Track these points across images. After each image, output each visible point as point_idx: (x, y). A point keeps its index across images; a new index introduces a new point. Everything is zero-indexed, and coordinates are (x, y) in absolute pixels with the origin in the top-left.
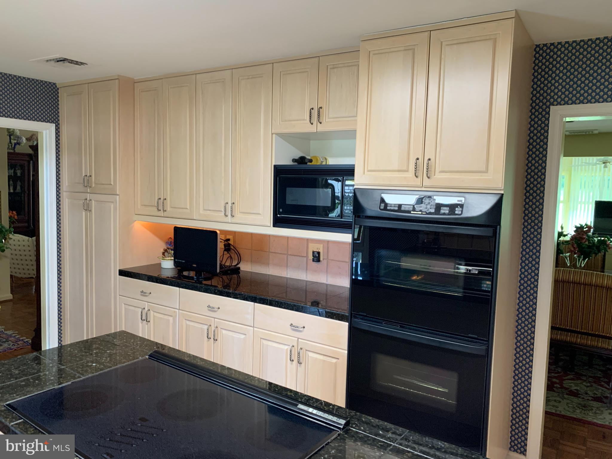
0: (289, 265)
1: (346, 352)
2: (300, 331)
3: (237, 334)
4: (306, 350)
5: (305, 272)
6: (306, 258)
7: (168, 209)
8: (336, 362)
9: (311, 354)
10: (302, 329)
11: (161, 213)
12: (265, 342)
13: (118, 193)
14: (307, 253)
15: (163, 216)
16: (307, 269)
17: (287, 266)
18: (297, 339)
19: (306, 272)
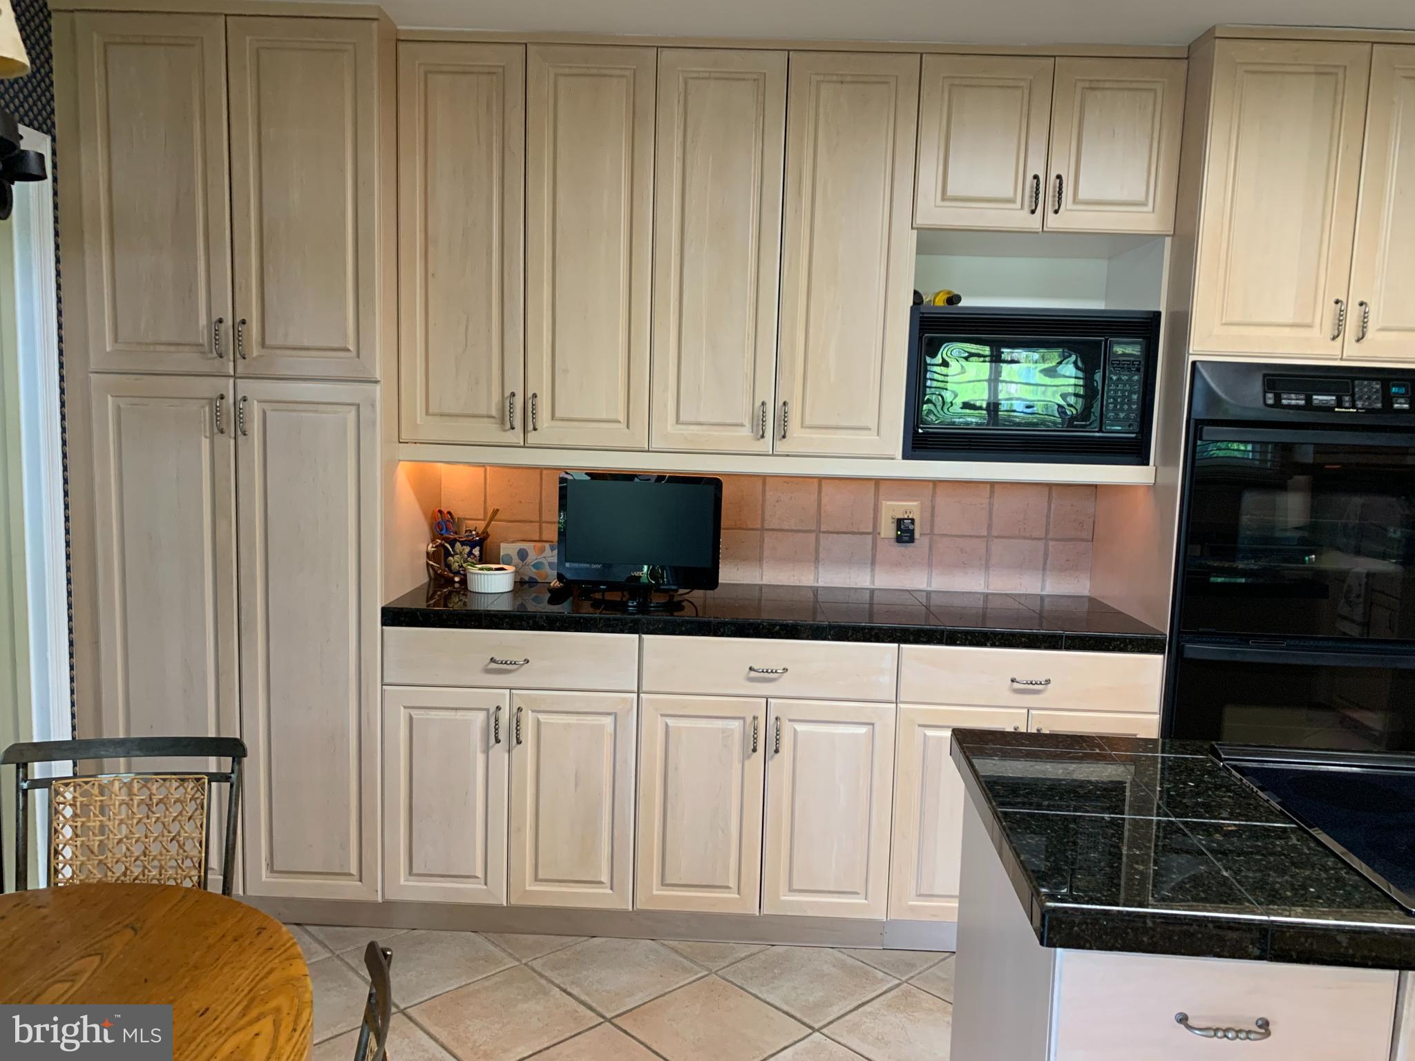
0: (822, 556)
1: (1156, 717)
2: (1035, 692)
3: (843, 726)
5: (869, 570)
6: (870, 537)
7: (544, 423)
10: (1042, 687)
11: (515, 437)
12: (931, 733)
13: (377, 376)
14: (875, 524)
16: (873, 563)
17: (817, 560)
18: (1025, 711)
19: (873, 570)
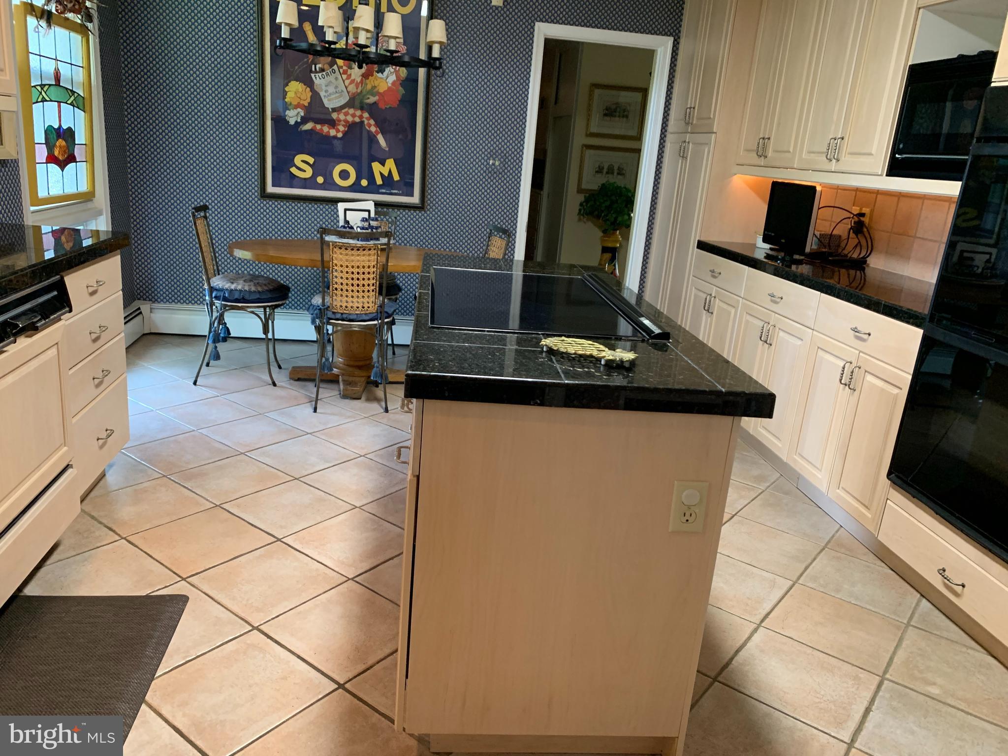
1: (910, 377)
2: (863, 340)
3: (794, 338)
4: (866, 371)
7: (770, 153)
8: (897, 394)
9: (869, 378)
10: (866, 337)
11: (762, 161)
12: (820, 353)
13: (715, 131)
15: (762, 164)
18: (858, 352)
